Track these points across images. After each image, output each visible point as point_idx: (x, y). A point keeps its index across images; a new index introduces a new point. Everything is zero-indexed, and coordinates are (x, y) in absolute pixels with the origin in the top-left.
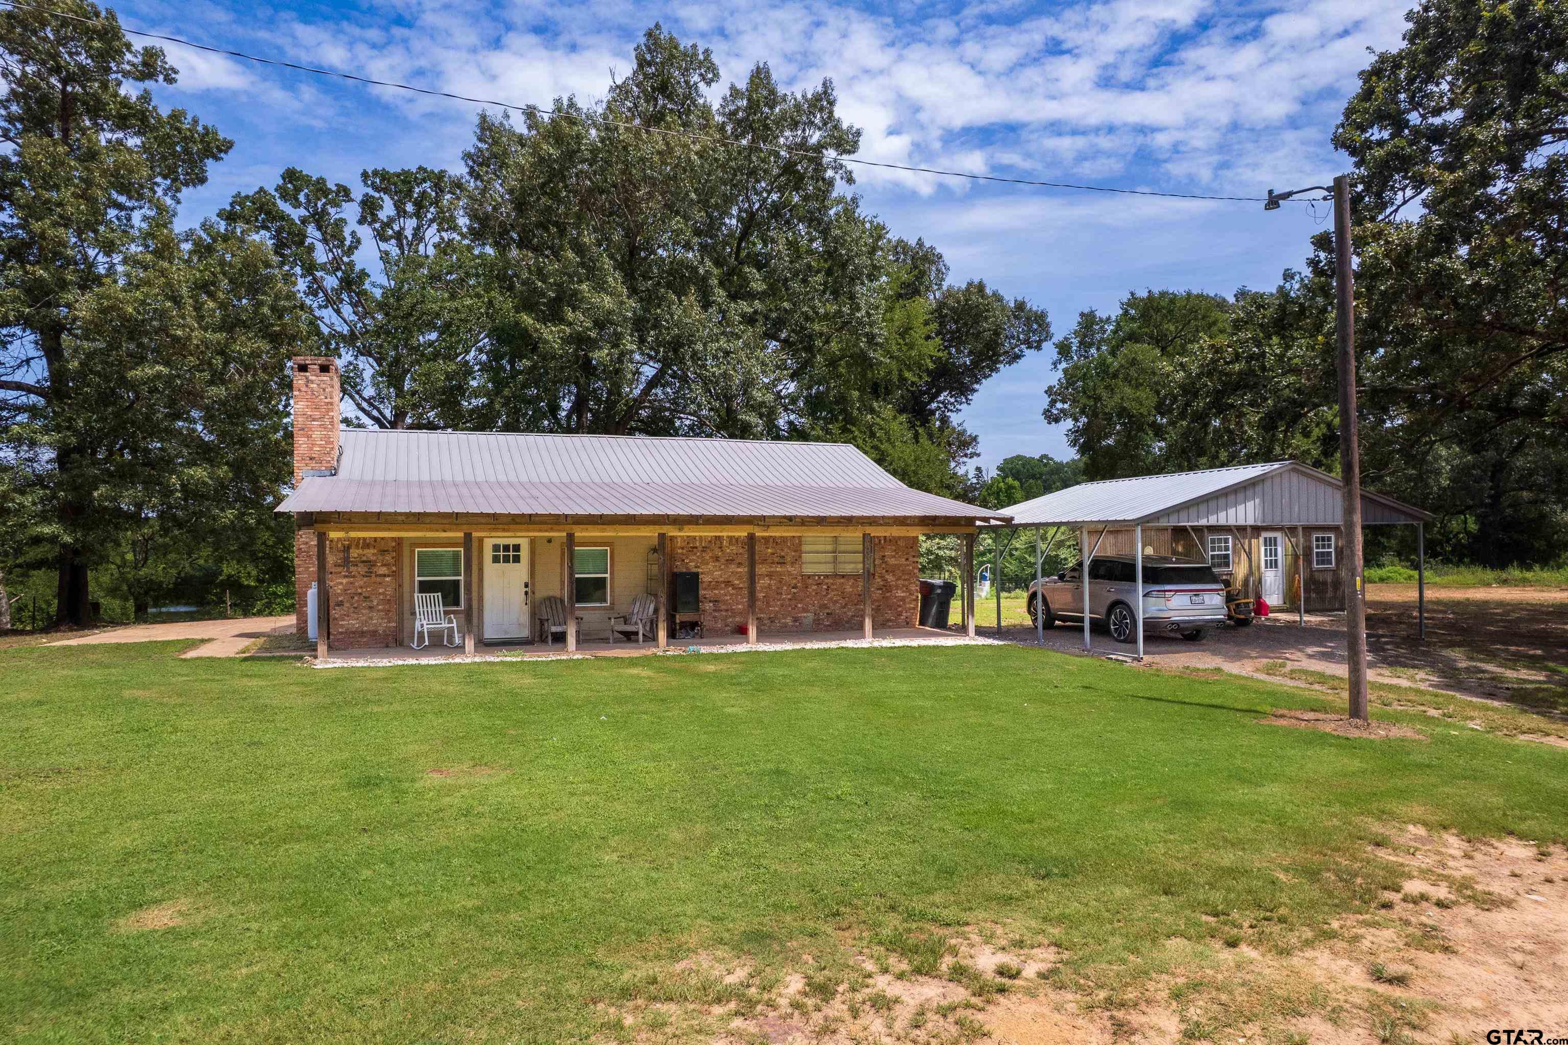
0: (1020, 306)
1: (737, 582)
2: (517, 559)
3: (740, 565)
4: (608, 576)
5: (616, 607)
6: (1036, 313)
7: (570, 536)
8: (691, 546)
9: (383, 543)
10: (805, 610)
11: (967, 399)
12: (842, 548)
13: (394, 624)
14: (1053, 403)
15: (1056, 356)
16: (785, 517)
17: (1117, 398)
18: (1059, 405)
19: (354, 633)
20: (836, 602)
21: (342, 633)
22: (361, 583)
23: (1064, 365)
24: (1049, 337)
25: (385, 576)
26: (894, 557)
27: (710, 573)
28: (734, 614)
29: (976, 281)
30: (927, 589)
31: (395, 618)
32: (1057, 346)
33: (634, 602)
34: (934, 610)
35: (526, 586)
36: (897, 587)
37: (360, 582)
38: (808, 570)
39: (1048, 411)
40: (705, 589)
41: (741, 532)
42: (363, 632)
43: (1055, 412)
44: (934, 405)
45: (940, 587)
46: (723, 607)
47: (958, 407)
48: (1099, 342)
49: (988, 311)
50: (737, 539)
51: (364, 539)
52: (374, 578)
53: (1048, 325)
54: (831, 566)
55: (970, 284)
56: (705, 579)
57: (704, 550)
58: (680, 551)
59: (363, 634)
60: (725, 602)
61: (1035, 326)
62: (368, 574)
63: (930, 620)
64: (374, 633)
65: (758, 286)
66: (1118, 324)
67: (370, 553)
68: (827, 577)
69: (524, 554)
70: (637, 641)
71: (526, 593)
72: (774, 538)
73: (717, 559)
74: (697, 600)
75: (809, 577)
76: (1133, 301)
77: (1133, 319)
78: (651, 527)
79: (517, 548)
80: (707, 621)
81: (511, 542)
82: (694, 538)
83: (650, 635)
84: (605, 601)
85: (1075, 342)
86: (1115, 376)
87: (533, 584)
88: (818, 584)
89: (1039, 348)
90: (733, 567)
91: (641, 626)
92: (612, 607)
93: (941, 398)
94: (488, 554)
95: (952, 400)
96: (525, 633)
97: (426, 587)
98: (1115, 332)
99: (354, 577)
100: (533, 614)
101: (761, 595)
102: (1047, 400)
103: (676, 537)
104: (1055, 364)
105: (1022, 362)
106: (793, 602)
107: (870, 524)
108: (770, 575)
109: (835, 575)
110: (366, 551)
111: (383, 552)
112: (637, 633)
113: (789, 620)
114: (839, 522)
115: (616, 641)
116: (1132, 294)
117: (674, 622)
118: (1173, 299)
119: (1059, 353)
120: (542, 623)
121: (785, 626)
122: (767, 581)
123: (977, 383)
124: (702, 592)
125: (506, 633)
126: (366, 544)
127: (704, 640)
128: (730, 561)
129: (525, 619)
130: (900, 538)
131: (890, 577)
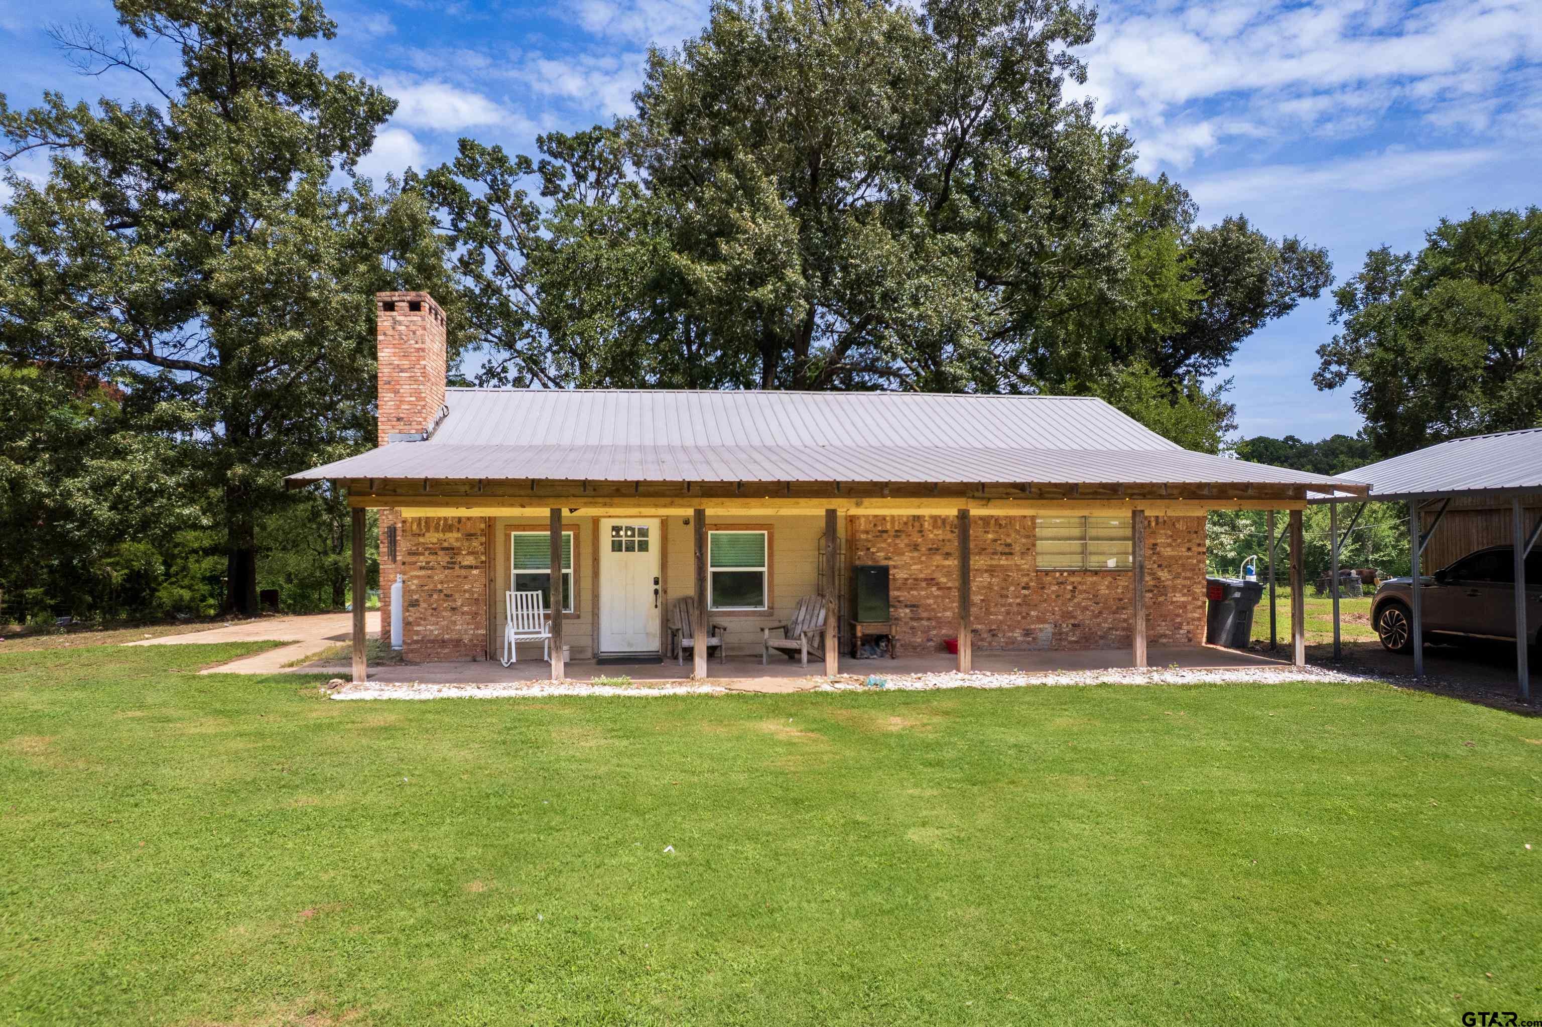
0: (1291, 246)
1: (944, 580)
2: (643, 547)
3: (948, 555)
4: (765, 569)
5: (776, 612)
6: (1312, 253)
7: (700, 514)
8: (880, 528)
9: (469, 524)
10: (1041, 620)
11: (1224, 359)
12: (1092, 532)
13: (483, 632)
14: (1327, 364)
15: (1334, 307)
16: (1015, 485)
17: (1428, 349)
18: (1334, 368)
19: (433, 642)
20: (1086, 608)
21: (417, 642)
22: (442, 576)
23: (1346, 316)
24: (1329, 281)
25: (471, 567)
26: (1170, 545)
27: (906, 566)
28: (940, 623)
29: (1236, 217)
30: (1218, 591)
31: (485, 623)
32: (1335, 294)
33: (799, 605)
34: (1230, 620)
35: (656, 582)
36: (1174, 589)
37: (439, 576)
38: (1043, 563)
39: (1320, 375)
40: (899, 589)
41: (948, 509)
42: (443, 641)
43: (1328, 376)
44: (1181, 371)
45: (1239, 589)
46: (925, 615)
47: (1213, 370)
48: (1394, 286)
49: (1250, 252)
50: (944, 521)
51: (446, 519)
52: (458, 571)
53: (1329, 267)
54: (1078, 558)
55: (1227, 221)
56: (898, 574)
57: (898, 533)
58: (863, 536)
59: (443, 643)
60: (927, 608)
61: (1310, 270)
62: (450, 566)
63: (1224, 636)
64: (458, 643)
65: (969, 213)
66: (1422, 261)
67: (452, 538)
68: (1072, 573)
69: (654, 540)
70: (799, 661)
71: (656, 592)
72: (997, 519)
73: (916, 547)
74: (888, 604)
75: (1047, 573)
76: (1445, 230)
77: (1445, 252)
78: (815, 501)
79: (643, 532)
80: (898, 632)
81: (637, 523)
82: (884, 518)
83: (818, 653)
84: (761, 603)
85: (1361, 287)
86: (1424, 321)
87: (665, 581)
88: (1060, 584)
89: (1315, 295)
90: (938, 559)
91: (804, 640)
92: (770, 613)
93: (1192, 361)
94: (606, 539)
95: (1205, 362)
96: (653, 645)
97: (523, 584)
98: (1416, 272)
99: (432, 568)
100: (665, 621)
101: (977, 598)
102: (1318, 361)
103: (857, 517)
104: (1334, 316)
105: (1292, 313)
106: (1024, 609)
107: (1144, 496)
108: (991, 570)
109: (1085, 571)
110: (448, 535)
111: (470, 536)
112: (799, 651)
113: (1018, 634)
114: (1096, 493)
115: (773, 660)
116: (1444, 221)
117: (854, 635)
118: (1508, 221)
119: (1340, 302)
120: (674, 634)
121: (1013, 641)
122: (986, 578)
123: (1237, 340)
124: (893, 593)
125: (630, 645)
126: (448, 526)
127: (894, 663)
128: (933, 551)
129: (655, 626)
130: (1178, 519)
131: (1164, 575)
